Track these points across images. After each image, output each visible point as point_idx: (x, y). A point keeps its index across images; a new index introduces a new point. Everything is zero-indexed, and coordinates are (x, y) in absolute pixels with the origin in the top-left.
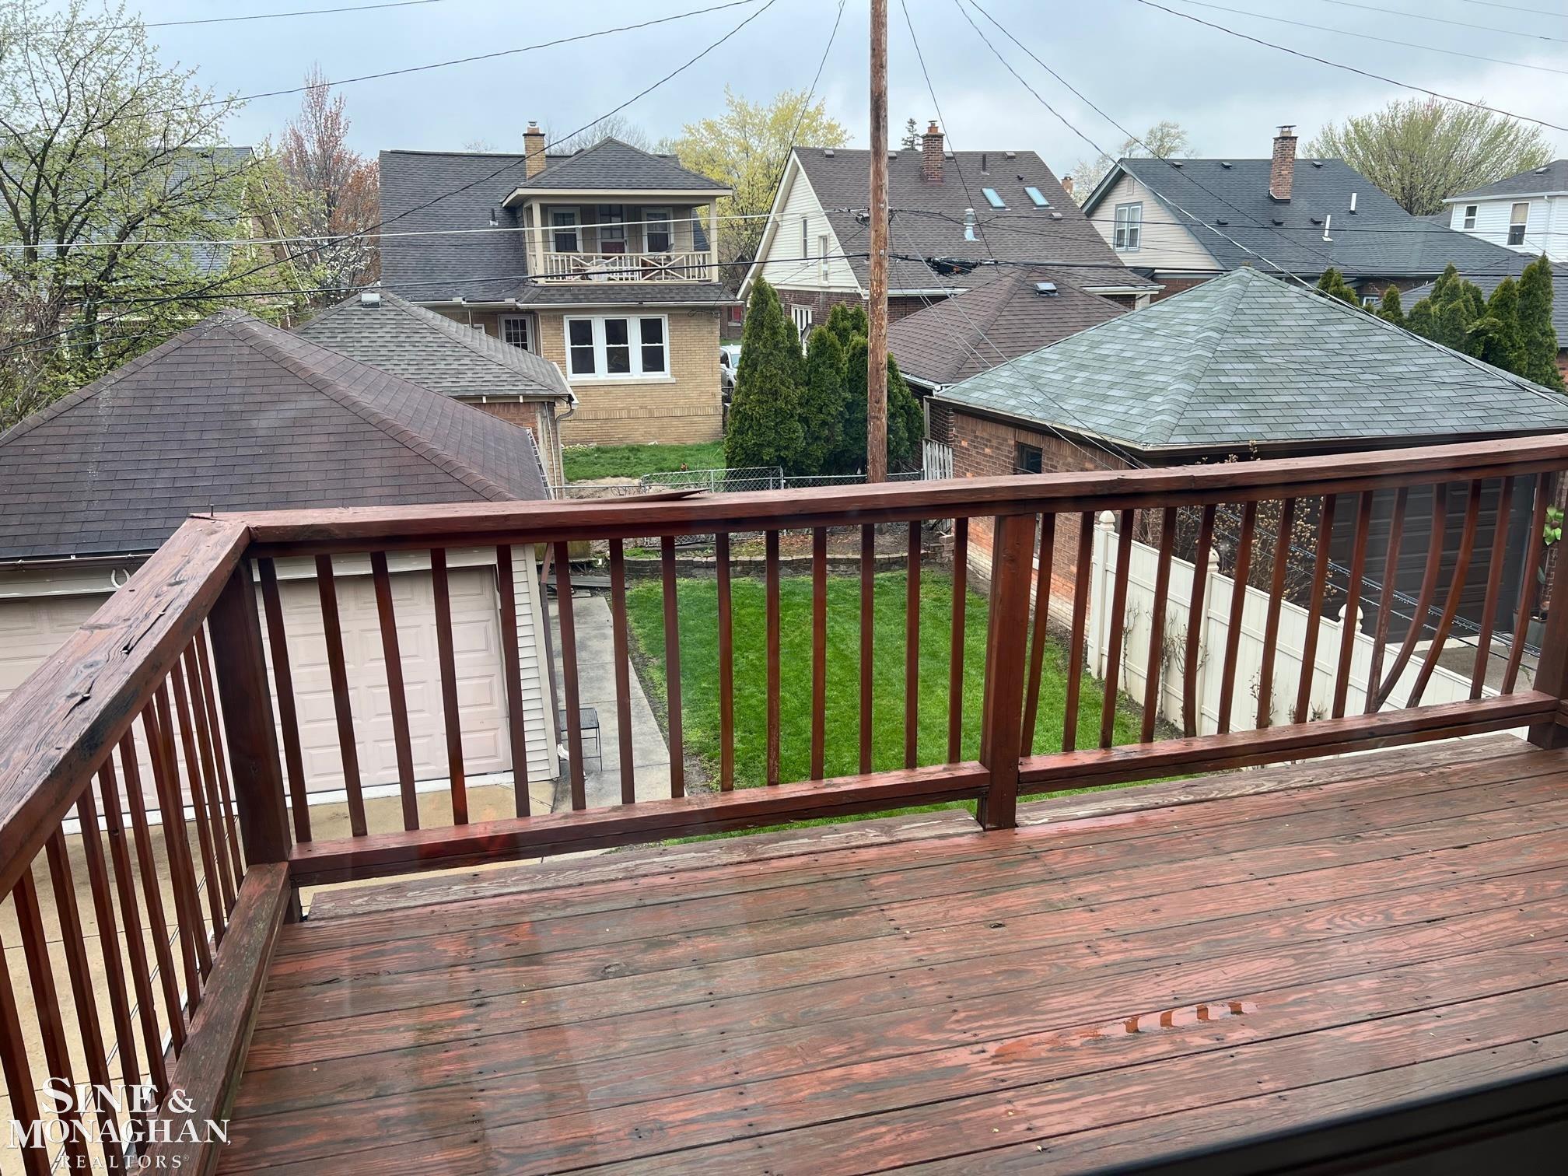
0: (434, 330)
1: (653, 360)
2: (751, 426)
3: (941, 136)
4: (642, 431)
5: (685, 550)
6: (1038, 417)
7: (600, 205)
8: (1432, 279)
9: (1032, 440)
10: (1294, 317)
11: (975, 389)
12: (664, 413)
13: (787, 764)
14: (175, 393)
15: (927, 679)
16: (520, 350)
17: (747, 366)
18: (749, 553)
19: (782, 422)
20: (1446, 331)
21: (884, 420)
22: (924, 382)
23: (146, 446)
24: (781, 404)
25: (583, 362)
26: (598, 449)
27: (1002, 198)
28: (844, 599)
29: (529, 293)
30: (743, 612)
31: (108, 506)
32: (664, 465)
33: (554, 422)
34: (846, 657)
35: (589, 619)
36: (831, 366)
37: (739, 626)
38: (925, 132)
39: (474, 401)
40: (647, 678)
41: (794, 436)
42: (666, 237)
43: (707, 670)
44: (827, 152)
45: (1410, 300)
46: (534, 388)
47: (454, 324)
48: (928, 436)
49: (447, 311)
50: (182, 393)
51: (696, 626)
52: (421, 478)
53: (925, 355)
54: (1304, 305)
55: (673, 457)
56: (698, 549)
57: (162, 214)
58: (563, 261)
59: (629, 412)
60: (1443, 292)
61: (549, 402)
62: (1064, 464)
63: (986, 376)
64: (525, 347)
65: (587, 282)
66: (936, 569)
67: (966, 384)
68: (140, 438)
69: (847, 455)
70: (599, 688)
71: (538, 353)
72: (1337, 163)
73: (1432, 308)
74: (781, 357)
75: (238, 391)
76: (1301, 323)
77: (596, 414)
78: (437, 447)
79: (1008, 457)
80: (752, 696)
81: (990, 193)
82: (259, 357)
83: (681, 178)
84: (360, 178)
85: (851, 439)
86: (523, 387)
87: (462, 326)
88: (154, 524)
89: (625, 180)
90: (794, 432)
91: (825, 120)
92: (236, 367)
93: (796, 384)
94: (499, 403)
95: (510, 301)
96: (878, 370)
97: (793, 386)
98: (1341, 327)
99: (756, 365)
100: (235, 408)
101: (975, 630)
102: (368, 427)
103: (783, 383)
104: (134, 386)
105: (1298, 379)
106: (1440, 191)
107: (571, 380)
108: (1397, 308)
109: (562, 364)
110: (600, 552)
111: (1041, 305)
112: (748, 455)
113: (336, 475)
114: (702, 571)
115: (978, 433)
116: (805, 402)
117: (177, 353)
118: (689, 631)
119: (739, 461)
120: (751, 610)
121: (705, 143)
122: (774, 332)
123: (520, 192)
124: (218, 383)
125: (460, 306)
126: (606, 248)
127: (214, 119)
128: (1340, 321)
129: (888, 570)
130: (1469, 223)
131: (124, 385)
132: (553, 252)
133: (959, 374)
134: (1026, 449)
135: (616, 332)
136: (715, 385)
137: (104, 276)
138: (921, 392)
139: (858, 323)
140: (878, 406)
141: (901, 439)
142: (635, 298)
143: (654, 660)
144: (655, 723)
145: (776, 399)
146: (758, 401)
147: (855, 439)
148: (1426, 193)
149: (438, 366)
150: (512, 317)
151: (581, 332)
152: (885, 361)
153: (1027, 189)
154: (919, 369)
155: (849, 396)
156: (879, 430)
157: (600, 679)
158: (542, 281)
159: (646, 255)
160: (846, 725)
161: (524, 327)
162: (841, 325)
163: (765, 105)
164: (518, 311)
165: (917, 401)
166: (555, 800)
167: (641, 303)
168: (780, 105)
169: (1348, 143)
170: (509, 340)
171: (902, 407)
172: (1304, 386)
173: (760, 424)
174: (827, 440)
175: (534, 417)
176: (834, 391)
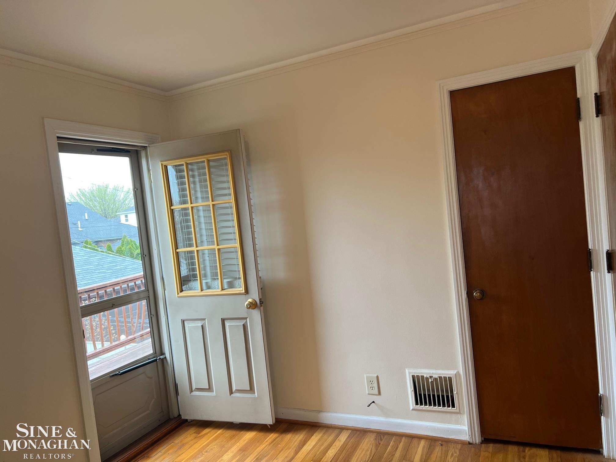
8: (120, 239)
10: (80, 256)
20: (129, 255)
45: (116, 246)
54: (82, 252)
60: (124, 243)
72: (77, 203)
73: (122, 248)
76: (83, 258)
98: (96, 258)
105: (87, 276)
106: (114, 210)
108: (112, 250)
128: (96, 256)
130: (127, 220)
148: (110, 211)
169: (78, 195)
172: (90, 277)
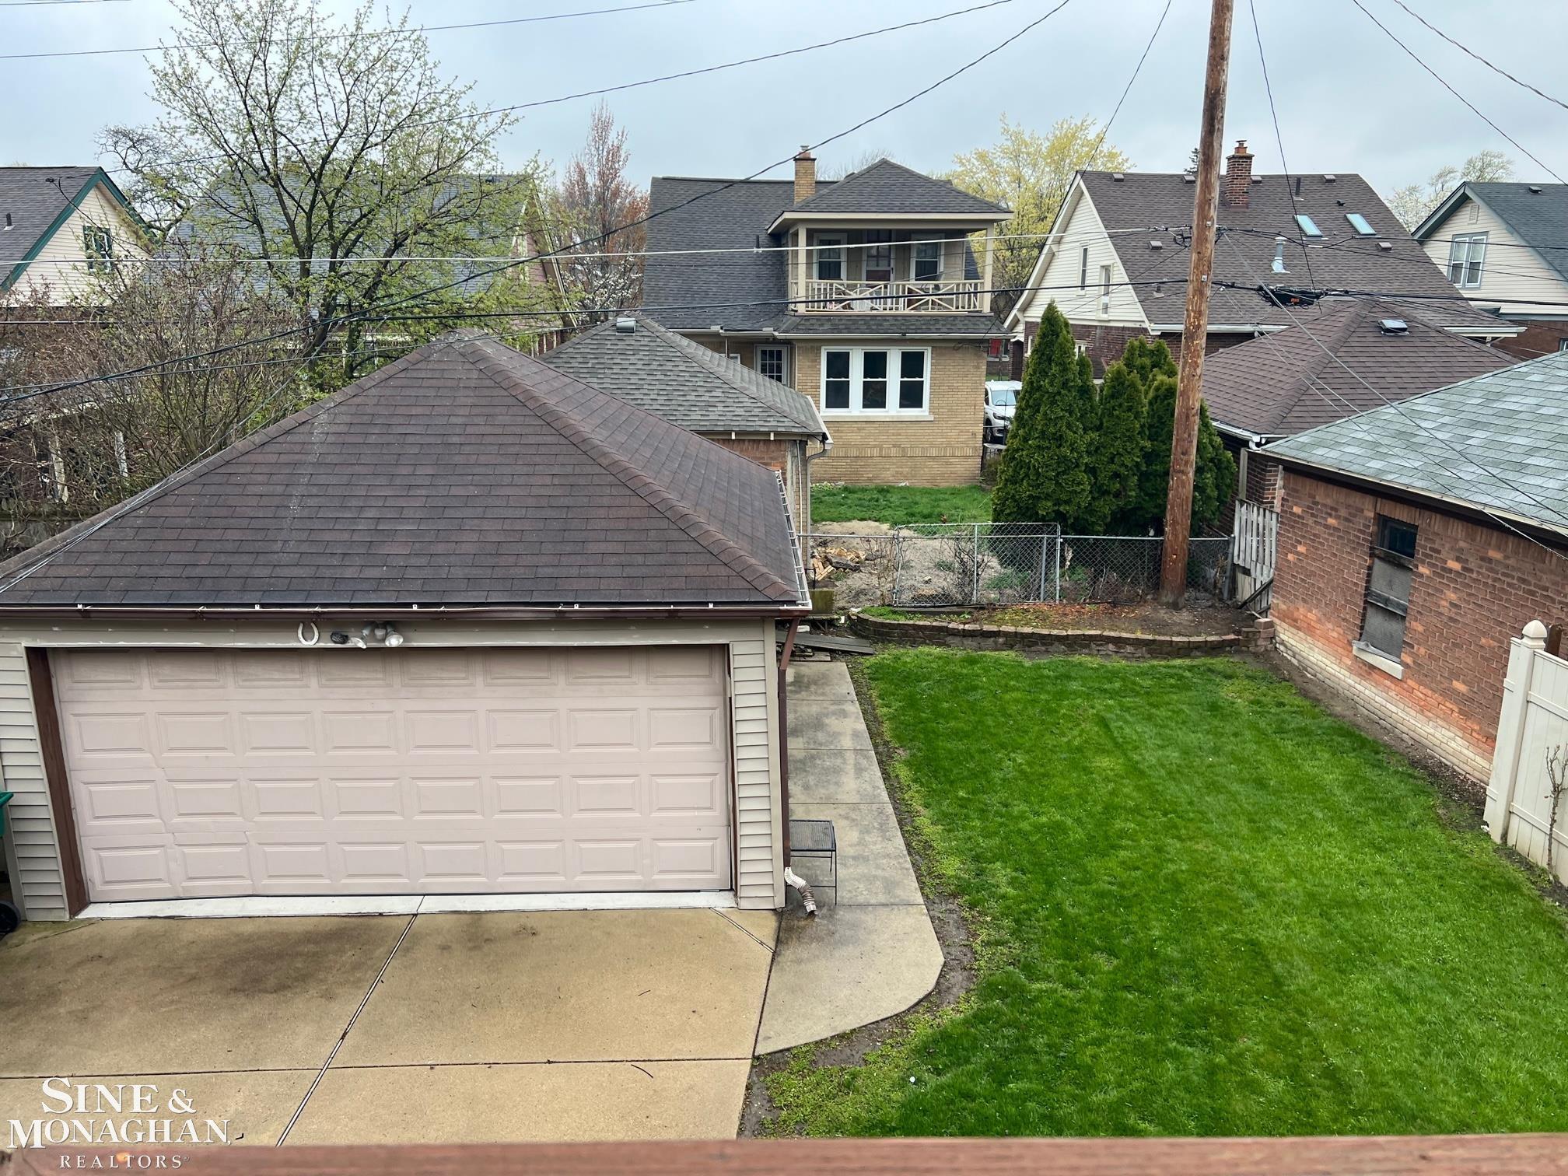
0: (687, 359)
1: (911, 396)
2: (1027, 475)
3: (1250, 157)
4: (892, 471)
5: (939, 613)
6: (1419, 485)
7: (868, 230)
9: (1402, 514)
11: (1319, 445)
12: (918, 452)
13: (1075, 929)
14: (395, 420)
15: (1257, 818)
16: (774, 382)
17: (1028, 406)
18: (1014, 623)
19: (1064, 473)
21: (1191, 475)
22: (1238, 431)
23: (354, 481)
24: (1065, 451)
25: (838, 396)
26: (846, 489)
27: (1318, 225)
28: (1133, 690)
29: (788, 321)
30: (1007, 697)
31: (304, 548)
32: (916, 509)
33: (805, 461)
34: (1142, 773)
35: (827, 689)
36: (1130, 409)
37: (1003, 716)
38: (1232, 153)
39: (721, 437)
40: (893, 775)
41: (1078, 489)
42: (935, 265)
43: (965, 773)
44: (1116, 176)
46: (785, 425)
47: (709, 352)
48: (1242, 495)
49: (702, 340)
50: (401, 420)
51: (951, 710)
52: (652, 533)
53: (1237, 399)
55: (925, 500)
56: (954, 613)
57: (430, 231)
58: (825, 289)
59: (881, 450)
61: (800, 440)
62: (1452, 549)
63: (1332, 429)
64: (779, 379)
65: (848, 312)
66: (1249, 659)
67: (1304, 438)
68: (349, 470)
69: (1140, 513)
70: (837, 783)
71: (792, 386)
74: (1071, 396)
75: (460, 420)
77: (846, 452)
78: (672, 496)
79: (1363, 532)
80: (1022, 816)
81: (1305, 222)
82: (488, 383)
83: (958, 201)
84: (634, 210)
85: (1147, 494)
86: (775, 424)
87: (716, 355)
88: (349, 573)
89: (898, 204)
90: (1079, 484)
91: (1105, 148)
92: (461, 392)
93: (1085, 430)
94: (750, 440)
95: (768, 330)
96: (1187, 417)
97: (1081, 431)
99: (1039, 405)
100: (455, 440)
101: (1314, 752)
102: (597, 470)
103: (1069, 426)
104: (353, 410)
107: (824, 414)
109: (816, 397)
110: (843, 609)
111: (1387, 345)
112: (1020, 508)
113: (555, 525)
114: (957, 640)
115: (1318, 498)
116: (1095, 450)
117: (402, 375)
118: (942, 716)
119: (1009, 515)
120: (1014, 695)
121: (975, 173)
122: (1065, 369)
123: (787, 215)
124: (441, 410)
125: (717, 335)
126: (871, 276)
127: (487, 136)
129: (1187, 656)
131: (343, 409)
132: (815, 279)
133: (1287, 423)
134: (1389, 524)
135: (875, 365)
136: (976, 425)
137: (369, 294)
138: (1236, 444)
139: (1158, 360)
140: (1185, 458)
141: (1209, 498)
142: (898, 329)
143: (900, 751)
144: (902, 842)
145: (1060, 445)
146: (1039, 447)
147: (1151, 495)
149: (688, 398)
150: (768, 348)
151: (838, 365)
152: (1197, 406)
153: (1349, 216)
154: (1231, 416)
155: (1148, 444)
156: (1184, 486)
157: (837, 771)
158: (801, 309)
159: (913, 283)
160: (1151, 877)
161: (779, 358)
162: (1138, 362)
163: (1041, 134)
164: (775, 341)
165: (1229, 454)
166: (778, 941)
167: (904, 334)
168: (1057, 132)
170: (763, 371)
171: (1212, 460)
173: (1038, 474)
174: (1117, 495)
175: (784, 456)
176: (1131, 439)
